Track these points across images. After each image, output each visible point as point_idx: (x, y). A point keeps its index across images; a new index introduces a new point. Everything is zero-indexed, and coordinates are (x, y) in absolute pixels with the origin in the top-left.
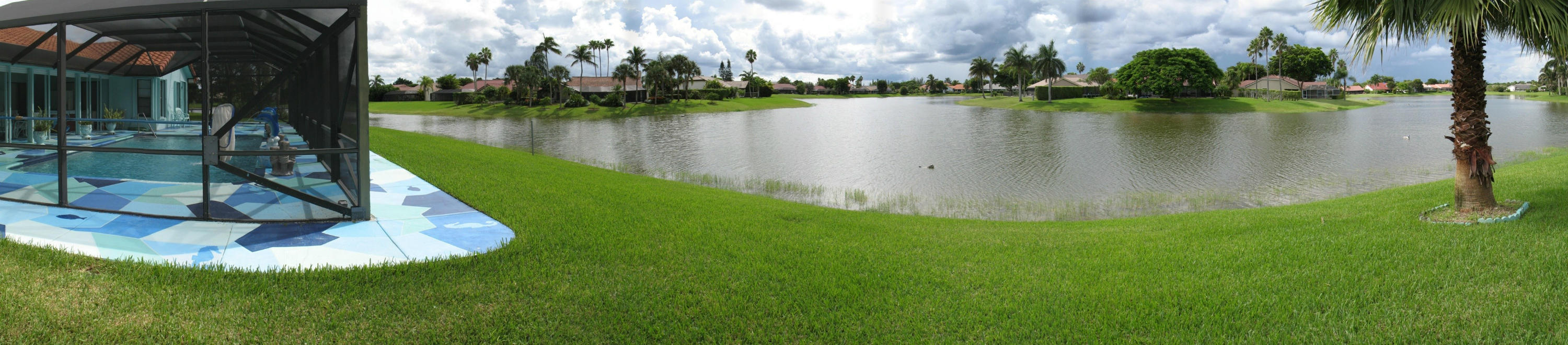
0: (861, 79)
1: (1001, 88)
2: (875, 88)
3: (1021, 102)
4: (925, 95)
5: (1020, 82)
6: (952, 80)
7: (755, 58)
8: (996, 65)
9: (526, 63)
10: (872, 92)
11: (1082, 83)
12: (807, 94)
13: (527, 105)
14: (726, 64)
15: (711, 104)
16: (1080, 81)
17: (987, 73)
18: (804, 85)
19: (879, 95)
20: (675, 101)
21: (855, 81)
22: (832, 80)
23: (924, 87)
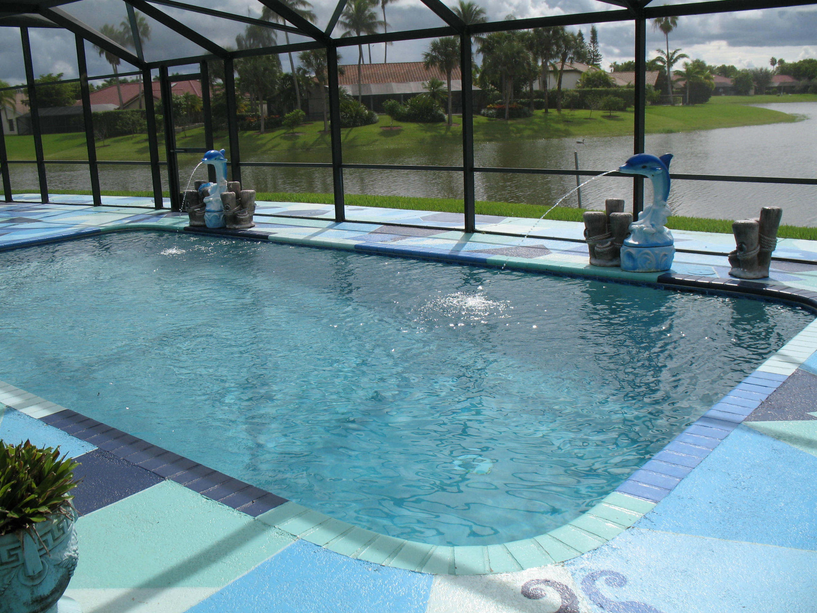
9: (239, 40)
13: (257, 128)
15: (610, 117)
18: (751, 76)
20: (540, 112)
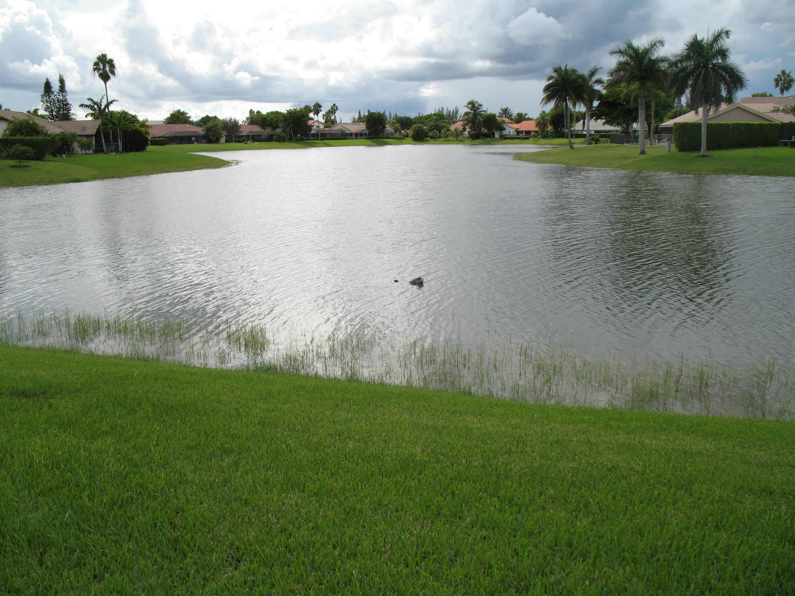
0: (334, 109)
1: (608, 128)
2: (362, 127)
3: (643, 156)
4: (461, 142)
5: (641, 114)
6: (514, 112)
7: (113, 73)
8: (599, 82)
10: (356, 134)
11: (781, 114)
12: (227, 141)
14: (56, 86)
15: (19, 168)
16: (777, 110)
17: (578, 97)
18: (220, 125)
19: (369, 142)
21: (321, 114)
22: (277, 113)
23: (459, 125)
